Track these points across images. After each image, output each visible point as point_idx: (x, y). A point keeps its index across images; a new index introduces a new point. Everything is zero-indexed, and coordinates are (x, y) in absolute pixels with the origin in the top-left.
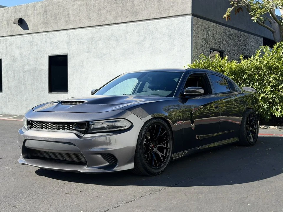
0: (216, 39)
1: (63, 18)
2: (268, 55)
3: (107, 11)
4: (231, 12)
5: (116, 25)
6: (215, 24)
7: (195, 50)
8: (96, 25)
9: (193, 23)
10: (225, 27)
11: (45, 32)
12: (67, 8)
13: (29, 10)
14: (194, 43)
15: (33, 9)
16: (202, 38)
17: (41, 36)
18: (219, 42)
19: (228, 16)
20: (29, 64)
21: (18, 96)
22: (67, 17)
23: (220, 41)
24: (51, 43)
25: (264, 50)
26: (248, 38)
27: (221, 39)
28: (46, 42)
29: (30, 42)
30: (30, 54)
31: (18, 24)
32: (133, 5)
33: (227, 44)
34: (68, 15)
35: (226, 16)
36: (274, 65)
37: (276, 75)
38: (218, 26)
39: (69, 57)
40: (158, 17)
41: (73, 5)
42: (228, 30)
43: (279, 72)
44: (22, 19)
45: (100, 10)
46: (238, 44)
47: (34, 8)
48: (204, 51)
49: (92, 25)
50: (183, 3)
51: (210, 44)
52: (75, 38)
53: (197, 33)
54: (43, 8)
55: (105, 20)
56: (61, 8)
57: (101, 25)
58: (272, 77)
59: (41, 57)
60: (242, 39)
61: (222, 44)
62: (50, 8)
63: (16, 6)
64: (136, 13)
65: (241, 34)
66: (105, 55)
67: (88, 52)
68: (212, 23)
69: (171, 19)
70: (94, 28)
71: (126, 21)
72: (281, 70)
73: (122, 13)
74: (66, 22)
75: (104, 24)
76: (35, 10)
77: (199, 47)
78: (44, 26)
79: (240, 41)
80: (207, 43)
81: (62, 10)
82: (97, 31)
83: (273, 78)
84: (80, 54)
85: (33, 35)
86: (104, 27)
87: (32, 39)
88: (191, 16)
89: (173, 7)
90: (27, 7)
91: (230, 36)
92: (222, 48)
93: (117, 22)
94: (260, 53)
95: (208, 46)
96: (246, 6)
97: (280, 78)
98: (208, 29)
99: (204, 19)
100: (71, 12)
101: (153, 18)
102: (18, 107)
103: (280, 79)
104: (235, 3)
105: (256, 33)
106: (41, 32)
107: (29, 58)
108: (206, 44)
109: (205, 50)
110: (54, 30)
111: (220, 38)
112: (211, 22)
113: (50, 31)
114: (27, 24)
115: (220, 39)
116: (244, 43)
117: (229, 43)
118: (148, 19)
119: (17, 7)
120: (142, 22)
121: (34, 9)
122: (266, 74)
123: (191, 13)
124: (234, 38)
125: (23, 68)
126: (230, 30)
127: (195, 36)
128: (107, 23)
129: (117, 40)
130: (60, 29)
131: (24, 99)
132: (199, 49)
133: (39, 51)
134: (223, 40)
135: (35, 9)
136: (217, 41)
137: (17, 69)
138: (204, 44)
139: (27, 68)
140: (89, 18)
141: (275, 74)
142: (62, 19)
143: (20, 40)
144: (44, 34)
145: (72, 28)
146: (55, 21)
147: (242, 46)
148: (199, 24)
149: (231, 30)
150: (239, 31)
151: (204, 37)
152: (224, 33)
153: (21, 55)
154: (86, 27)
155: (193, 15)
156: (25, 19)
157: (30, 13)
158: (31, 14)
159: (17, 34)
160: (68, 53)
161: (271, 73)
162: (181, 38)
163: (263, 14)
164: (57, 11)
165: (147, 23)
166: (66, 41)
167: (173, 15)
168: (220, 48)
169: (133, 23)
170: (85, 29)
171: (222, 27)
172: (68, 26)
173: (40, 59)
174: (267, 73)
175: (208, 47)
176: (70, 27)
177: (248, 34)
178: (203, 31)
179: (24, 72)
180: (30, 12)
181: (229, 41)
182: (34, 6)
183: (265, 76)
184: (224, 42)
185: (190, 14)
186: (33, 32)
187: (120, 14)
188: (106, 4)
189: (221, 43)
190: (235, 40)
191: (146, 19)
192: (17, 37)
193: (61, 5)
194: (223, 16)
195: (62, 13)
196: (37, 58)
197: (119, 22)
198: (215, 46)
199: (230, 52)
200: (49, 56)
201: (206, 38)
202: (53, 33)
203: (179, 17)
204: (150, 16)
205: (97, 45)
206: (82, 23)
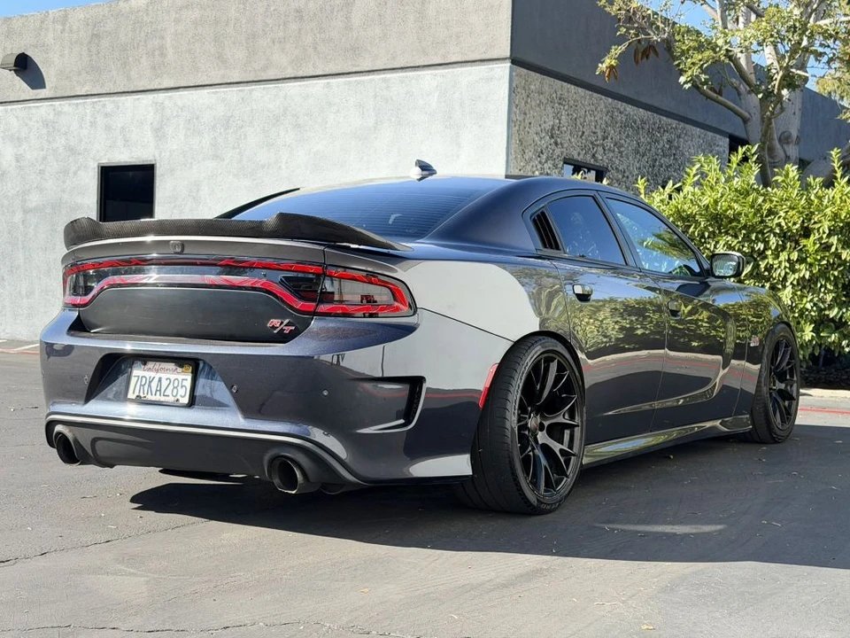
0: (584, 132)
1: (144, 57)
2: (716, 183)
3: (273, 42)
4: (621, 57)
5: (299, 83)
6: (580, 90)
7: (519, 161)
8: (240, 80)
9: (514, 85)
10: (610, 100)
11: (92, 95)
12: (159, 28)
13: (47, 29)
14: (515, 140)
15: (59, 27)
16: (539, 129)
17: (80, 107)
18: (592, 143)
19: (611, 67)
20: (40, 189)
21: (6, 283)
22: (157, 53)
23: (596, 140)
24: (108, 128)
25: (706, 168)
26: (683, 136)
27: (600, 134)
28: (93, 124)
29: (46, 124)
30: (44, 158)
31: (15, 71)
32: (348, 28)
33: (616, 150)
34: (162, 48)
35: (603, 67)
36: (727, 210)
37: (733, 239)
38: (591, 97)
39: (158, 172)
40: (417, 65)
41: (177, 21)
42: (622, 110)
43: (740, 230)
44: (27, 56)
45: (254, 36)
46: (650, 150)
47: (64, 24)
48: (545, 165)
49: (229, 81)
50: (487, 25)
51: (565, 146)
52: (177, 116)
53: (525, 114)
54: (88, 25)
55: (265, 69)
56: (141, 28)
57: (254, 82)
58: (722, 243)
59: (79, 169)
60: (665, 138)
61: (600, 149)
62: (110, 26)
63: (10, 19)
64: (355, 50)
65: (660, 121)
66: (263, 167)
67: (216, 157)
68: (573, 87)
69: (454, 70)
70: (235, 89)
71: (324, 73)
72: (745, 225)
73: (316, 48)
74: (154, 68)
75: (264, 78)
76: (64, 30)
77: (530, 154)
78: (88, 77)
79: (658, 142)
80: (556, 144)
81: (142, 33)
82: (243, 99)
83: (724, 246)
84: (191, 163)
85: (57, 103)
86: (262, 86)
87: (51, 116)
88: (508, 64)
89: (458, 37)
90: (42, 22)
91: (625, 126)
92: (602, 159)
93: (300, 74)
94: (695, 176)
95: (558, 151)
96: (663, 40)
97: (743, 246)
98: (559, 104)
99: (548, 76)
100: (168, 41)
101: (402, 66)
102: (5, 315)
103: (744, 249)
104: (632, 32)
105: (707, 123)
106: (82, 96)
107: (41, 172)
108: (553, 147)
109: (550, 164)
110: (119, 90)
111: (594, 130)
112: (569, 85)
113: (107, 94)
114: (42, 70)
115: (594, 133)
116: (670, 148)
117: (622, 146)
118: (390, 69)
119: (15, 21)
120: (371, 77)
121: (61, 27)
122: (706, 234)
123: (508, 54)
124: (638, 134)
125: (24, 201)
126: (625, 110)
127: (518, 123)
128: (271, 74)
129: (298, 126)
130: (135, 89)
131: (24, 293)
132: (531, 159)
133: (72, 150)
134: (604, 138)
135: (67, 27)
136: (586, 140)
137: (6, 202)
138: (547, 147)
139: (34, 199)
140: (221, 59)
141: (732, 236)
142: (142, 60)
143: (17, 117)
144: (89, 100)
145: (172, 86)
146: (122, 65)
147: (664, 156)
148: (532, 87)
149: (630, 109)
150: (655, 115)
151: (548, 126)
152: (607, 118)
153: (18, 161)
154: (211, 85)
155: (515, 61)
156: (37, 57)
157: (50, 38)
158: (53, 41)
159: (11, 100)
160: (158, 158)
161: (720, 233)
162: (480, 126)
163: (705, 65)
164: (130, 35)
165: (384, 80)
166: (151, 124)
167: (460, 60)
168: (596, 160)
169: (348, 79)
170: (208, 91)
171: (601, 99)
172: (159, 80)
173: (75, 173)
174: (710, 232)
175: (559, 156)
176: (167, 83)
177: (682, 124)
178: (542, 108)
179: (26, 211)
180: (51, 35)
181: (623, 141)
182: (64, 20)
183: (703, 240)
184: (609, 143)
185: (506, 59)
186: (58, 96)
187: (311, 50)
188: (269, 21)
189: (597, 145)
190: (642, 140)
191: (382, 68)
192: (9, 107)
193: (142, 19)
194: (598, 67)
195: (142, 43)
196: (65, 172)
197: (308, 75)
198: (579, 154)
199: (624, 172)
200: (102, 167)
201: (553, 128)
202: (115, 98)
203: (475, 66)
204: (394, 58)
205: (243, 137)
206: (200, 74)
